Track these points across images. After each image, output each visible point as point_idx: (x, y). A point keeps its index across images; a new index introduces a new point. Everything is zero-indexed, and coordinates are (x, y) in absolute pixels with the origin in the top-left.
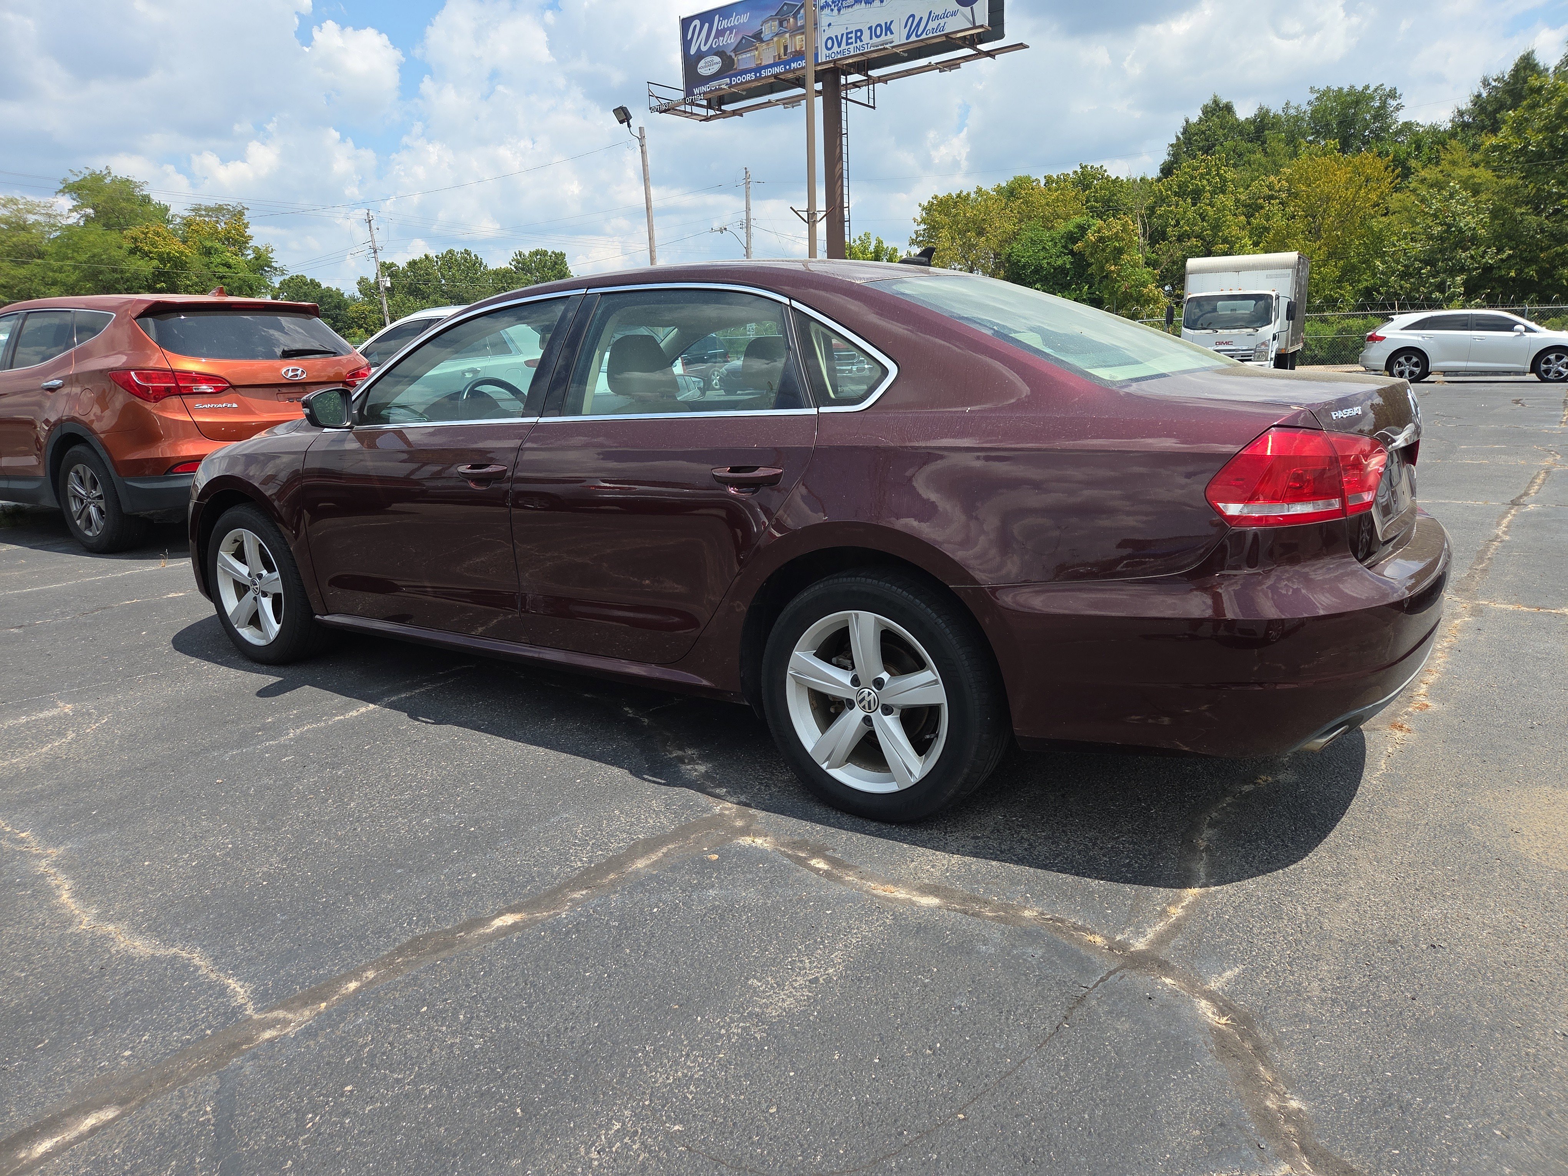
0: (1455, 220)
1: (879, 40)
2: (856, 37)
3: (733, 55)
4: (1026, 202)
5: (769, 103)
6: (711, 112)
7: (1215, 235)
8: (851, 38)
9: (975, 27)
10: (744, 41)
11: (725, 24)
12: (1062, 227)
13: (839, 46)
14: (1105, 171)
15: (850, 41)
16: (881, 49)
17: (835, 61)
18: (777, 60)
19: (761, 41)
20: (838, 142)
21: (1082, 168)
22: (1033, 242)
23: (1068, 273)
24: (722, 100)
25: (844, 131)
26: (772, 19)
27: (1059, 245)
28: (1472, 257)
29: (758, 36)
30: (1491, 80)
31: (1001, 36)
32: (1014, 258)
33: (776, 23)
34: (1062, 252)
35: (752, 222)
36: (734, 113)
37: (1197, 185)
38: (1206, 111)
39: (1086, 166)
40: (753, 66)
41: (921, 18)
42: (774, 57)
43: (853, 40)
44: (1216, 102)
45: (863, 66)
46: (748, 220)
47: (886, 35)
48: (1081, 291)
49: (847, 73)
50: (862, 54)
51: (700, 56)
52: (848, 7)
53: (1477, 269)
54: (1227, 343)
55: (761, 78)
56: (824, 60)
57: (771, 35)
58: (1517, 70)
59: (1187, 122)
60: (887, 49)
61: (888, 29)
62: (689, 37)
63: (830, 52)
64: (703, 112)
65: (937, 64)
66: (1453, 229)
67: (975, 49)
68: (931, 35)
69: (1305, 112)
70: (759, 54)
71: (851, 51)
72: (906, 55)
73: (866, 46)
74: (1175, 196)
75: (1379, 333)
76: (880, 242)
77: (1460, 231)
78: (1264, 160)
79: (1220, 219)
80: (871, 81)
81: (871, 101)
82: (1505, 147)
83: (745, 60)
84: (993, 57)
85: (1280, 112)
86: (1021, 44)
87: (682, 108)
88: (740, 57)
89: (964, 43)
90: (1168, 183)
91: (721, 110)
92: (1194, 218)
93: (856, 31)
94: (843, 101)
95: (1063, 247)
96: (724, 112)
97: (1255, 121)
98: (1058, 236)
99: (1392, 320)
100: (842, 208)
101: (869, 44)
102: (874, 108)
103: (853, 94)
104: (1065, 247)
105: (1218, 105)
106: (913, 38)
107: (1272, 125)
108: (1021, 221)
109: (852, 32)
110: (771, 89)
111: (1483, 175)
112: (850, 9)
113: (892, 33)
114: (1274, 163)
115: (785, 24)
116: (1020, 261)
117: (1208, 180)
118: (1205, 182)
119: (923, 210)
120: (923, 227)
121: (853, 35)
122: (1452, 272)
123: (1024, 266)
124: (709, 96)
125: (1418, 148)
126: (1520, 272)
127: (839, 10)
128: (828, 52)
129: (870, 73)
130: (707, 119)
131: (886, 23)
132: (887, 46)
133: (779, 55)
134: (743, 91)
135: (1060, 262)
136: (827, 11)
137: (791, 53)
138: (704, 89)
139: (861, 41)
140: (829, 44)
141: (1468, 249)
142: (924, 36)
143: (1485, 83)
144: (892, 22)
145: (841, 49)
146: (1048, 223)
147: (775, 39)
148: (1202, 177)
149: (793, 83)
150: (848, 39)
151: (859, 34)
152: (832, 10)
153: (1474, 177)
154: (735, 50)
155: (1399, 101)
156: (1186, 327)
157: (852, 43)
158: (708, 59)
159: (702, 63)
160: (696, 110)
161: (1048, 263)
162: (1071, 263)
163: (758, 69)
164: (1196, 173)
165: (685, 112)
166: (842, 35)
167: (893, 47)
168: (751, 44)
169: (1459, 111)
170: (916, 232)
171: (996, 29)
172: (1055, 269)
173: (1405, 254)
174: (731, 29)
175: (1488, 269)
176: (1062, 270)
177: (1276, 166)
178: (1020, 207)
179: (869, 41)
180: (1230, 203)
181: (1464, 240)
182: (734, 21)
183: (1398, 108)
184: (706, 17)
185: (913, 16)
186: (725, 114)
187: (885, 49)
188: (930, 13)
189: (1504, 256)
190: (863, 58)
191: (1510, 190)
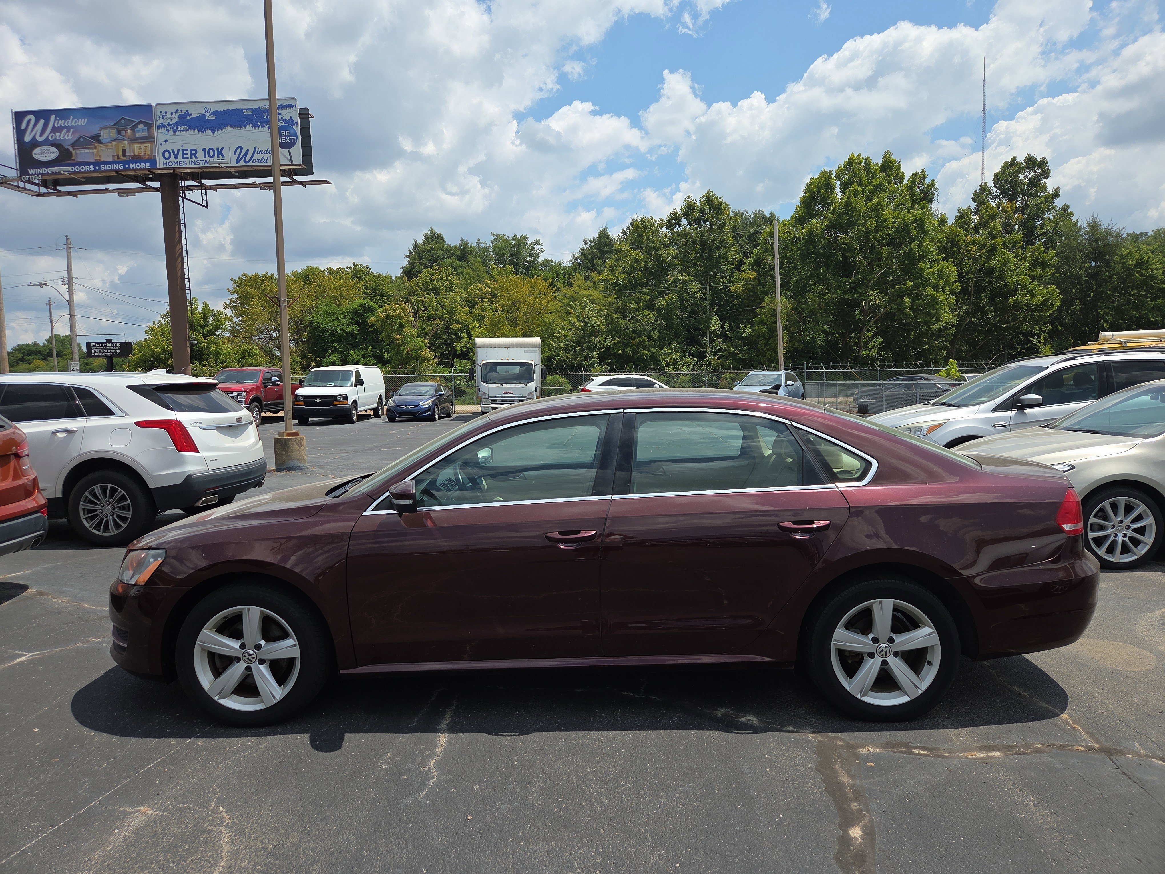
0: (589, 320)
1: (211, 160)
2: (191, 154)
3: (71, 149)
4: (320, 286)
5: (106, 191)
6: (43, 190)
7: (451, 318)
8: (187, 154)
9: (292, 165)
10: (82, 140)
11: (61, 123)
12: (347, 306)
13: (176, 157)
14: (370, 269)
15: (185, 156)
16: (216, 167)
17: (174, 169)
18: (116, 159)
19: (100, 142)
20: (177, 229)
21: (354, 265)
22: (329, 314)
23: (356, 337)
24: (56, 183)
25: (182, 221)
26: (110, 127)
27: (348, 318)
28: (600, 342)
29: (96, 138)
30: (588, 241)
31: (311, 173)
32: (315, 324)
33: (115, 131)
34: (350, 322)
35: (74, 280)
36: (69, 193)
37: (435, 285)
38: (427, 237)
39: (357, 265)
40: (92, 160)
41: (248, 151)
42: (113, 156)
43: (189, 155)
44: (433, 232)
45: (198, 176)
46: (70, 278)
47: (218, 157)
48: (367, 350)
49: (184, 179)
50: (200, 168)
51: (34, 144)
52: (183, 131)
53: (603, 348)
54: (509, 393)
55: (99, 171)
56: (162, 166)
57: (109, 140)
58: (600, 237)
59: (416, 243)
60: (222, 167)
61: (220, 152)
62: (23, 127)
63: (168, 161)
64: (35, 188)
65: (260, 183)
66: (589, 325)
67: (292, 178)
68: (257, 164)
69: (489, 246)
70: (98, 152)
71: (187, 164)
72: (237, 174)
73: (200, 162)
74: (421, 290)
75: (587, 388)
76: (207, 306)
77: (593, 326)
78: (472, 273)
79: (453, 308)
80: (203, 187)
81: (205, 202)
82: (608, 280)
83: (82, 154)
84: (304, 185)
85: (474, 245)
86: (326, 181)
87: (16, 183)
88: (78, 151)
89: (284, 173)
90: (416, 282)
91: (56, 190)
92: (437, 306)
93: (191, 150)
94: (180, 199)
95: (350, 318)
96: (59, 191)
97: (459, 248)
98: (347, 312)
99: (593, 380)
100: (183, 279)
101: (201, 161)
102: (207, 207)
103: (189, 194)
104: (352, 319)
105: (434, 235)
106: (242, 163)
107: (471, 251)
108: (316, 298)
109: (187, 150)
110: (109, 180)
111: (596, 294)
112: (184, 133)
113: (223, 156)
114: (478, 275)
115: (123, 133)
116: (320, 327)
117: (441, 282)
118: (440, 284)
119: (234, 283)
120: (235, 296)
121: (189, 152)
122: (592, 349)
123: (323, 330)
124: (45, 178)
125: (557, 276)
126: (623, 351)
127: (175, 132)
128: (165, 161)
129: (203, 181)
130: (40, 195)
131: (218, 149)
132: (222, 165)
133: (118, 156)
134: (82, 178)
135: (350, 329)
136: (162, 130)
137: (130, 156)
138: (39, 171)
139: (196, 157)
140: (167, 155)
141: (598, 336)
142: (251, 164)
143: (586, 243)
144: (222, 149)
145: (178, 160)
146: (337, 301)
147: (114, 143)
148: (438, 279)
149: (132, 179)
150: (183, 154)
151: (194, 152)
152: (168, 131)
153: (591, 296)
154: (73, 145)
155: (541, 247)
156: (483, 382)
157: (187, 158)
158: (45, 148)
159: (37, 150)
160: (28, 186)
161: (341, 330)
162: (358, 330)
163: (97, 163)
164: (434, 277)
165: (18, 187)
166: (178, 150)
167: (227, 167)
168: (90, 143)
169: (574, 257)
170: (230, 299)
171: (307, 168)
172: (347, 334)
173: (565, 338)
174: (68, 129)
175: (608, 348)
176: (351, 334)
177: (480, 278)
178: (315, 288)
179: (203, 158)
180: (458, 298)
181: (595, 332)
182: (71, 122)
183: (542, 251)
184: (42, 115)
185: (241, 148)
186: (59, 193)
187: (219, 167)
188: (255, 148)
189: (616, 341)
190: (200, 170)
191: (610, 304)
